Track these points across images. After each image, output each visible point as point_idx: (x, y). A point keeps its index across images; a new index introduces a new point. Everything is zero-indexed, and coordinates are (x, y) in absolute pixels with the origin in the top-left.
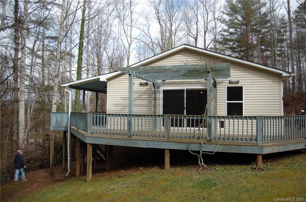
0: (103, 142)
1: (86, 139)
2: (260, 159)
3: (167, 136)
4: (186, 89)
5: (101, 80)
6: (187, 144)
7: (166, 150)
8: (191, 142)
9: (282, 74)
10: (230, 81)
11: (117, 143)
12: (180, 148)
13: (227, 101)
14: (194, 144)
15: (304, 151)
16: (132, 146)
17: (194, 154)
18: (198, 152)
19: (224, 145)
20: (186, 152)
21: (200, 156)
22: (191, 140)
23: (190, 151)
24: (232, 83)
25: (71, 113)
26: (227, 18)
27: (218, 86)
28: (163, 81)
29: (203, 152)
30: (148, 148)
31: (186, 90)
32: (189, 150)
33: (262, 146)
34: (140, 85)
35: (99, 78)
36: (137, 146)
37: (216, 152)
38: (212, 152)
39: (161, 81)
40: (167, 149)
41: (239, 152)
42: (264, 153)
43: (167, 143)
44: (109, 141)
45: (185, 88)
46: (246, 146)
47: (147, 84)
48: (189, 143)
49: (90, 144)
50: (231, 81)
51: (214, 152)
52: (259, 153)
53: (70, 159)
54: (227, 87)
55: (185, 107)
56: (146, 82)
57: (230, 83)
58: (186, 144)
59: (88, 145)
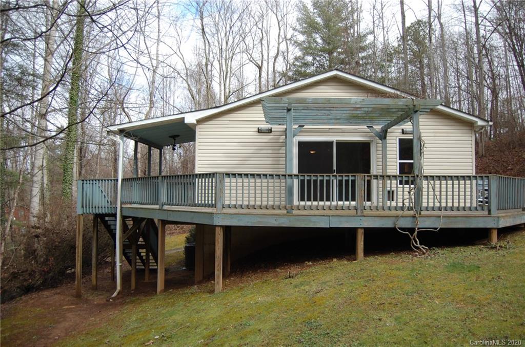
0: (248, 222)
1: (215, 219)
2: (495, 235)
3: (361, 207)
4: (336, 140)
5: (186, 121)
6: (394, 218)
7: (359, 230)
8: (400, 215)
9: (477, 122)
10: (403, 130)
11: (274, 222)
12: (383, 225)
13: (400, 159)
14: (404, 218)
15: (523, 226)
16: (303, 226)
17: (404, 232)
18: (412, 230)
19: (447, 218)
20: (393, 230)
21: (414, 237)
22: (400, 213)
23: (399, 228)
24: (406, 134)
25: (123, 180)
26: (301, 38)
27: (388, 138)
28: (299, 126)
29: (418, 229)
30: (330, 227)
31: (336, 143)
32: (397, 227)
33: (498, 217)
34: (259, 132)
35: (183, 118)
36: (311, 225)
37: (441, 228)
38: (436, 229)
39: (297, 126)
40: (361, 228)
41: (468, 226)
42: (500, 227)
43: (361, 218)
44: (259, 220)
45: (334, 138)
46: (477, 218)
47: (270, 131)
48: (397, 217)
49: (221, 226)
50: (405, 130)
51: (438, 228)
52: (495, 227)
53: (121, 264)
54: (399, 139)
55: (335, 169)
56: (270, 128)
57: (403, 132)
58: (391, 218)
59: (217, 228)
